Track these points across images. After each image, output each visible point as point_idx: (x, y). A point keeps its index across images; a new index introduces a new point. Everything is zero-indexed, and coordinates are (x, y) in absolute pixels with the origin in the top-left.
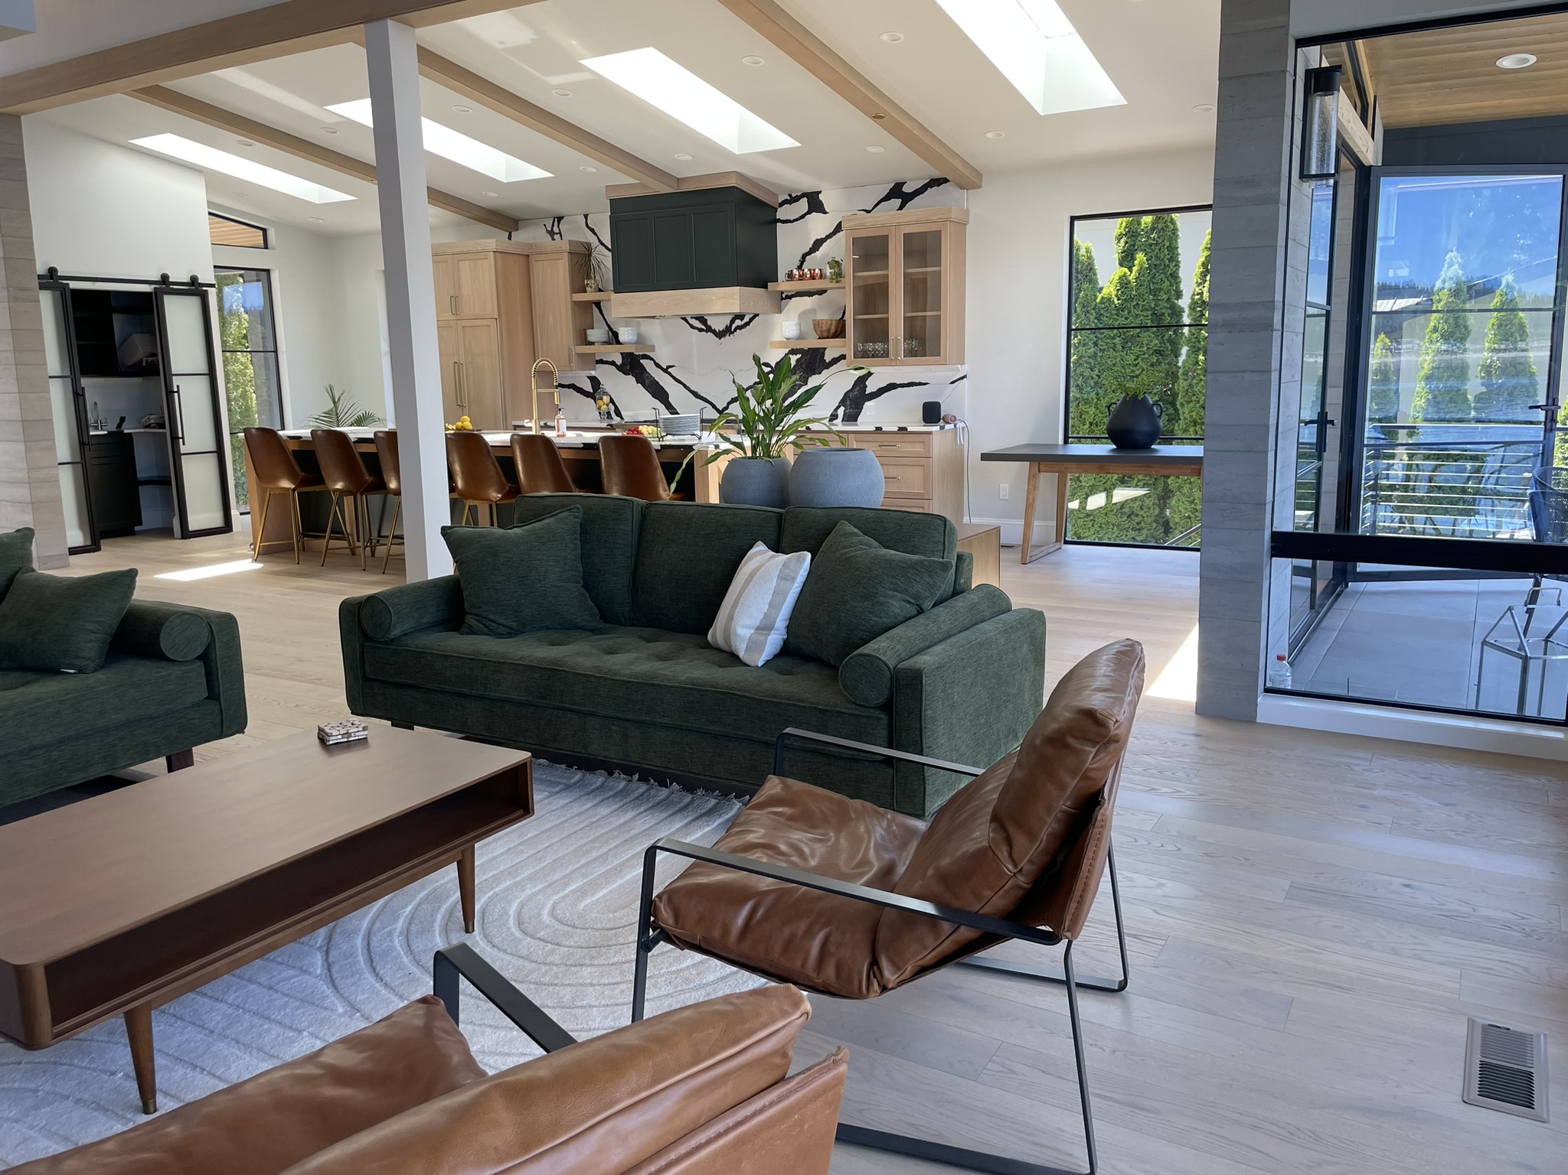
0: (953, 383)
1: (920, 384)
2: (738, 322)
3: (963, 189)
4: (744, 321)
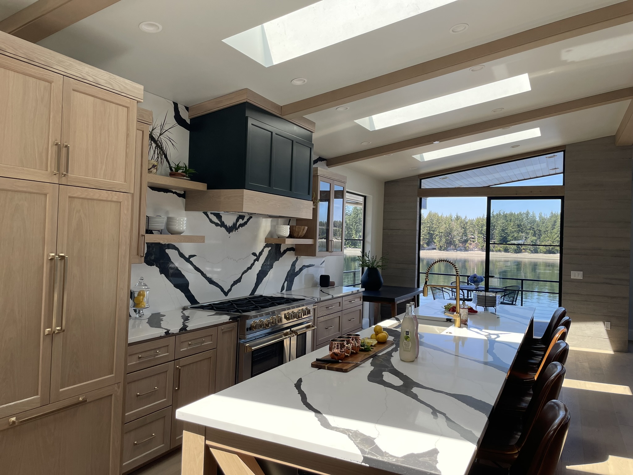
2: (241, 221)
4: (244, 221)
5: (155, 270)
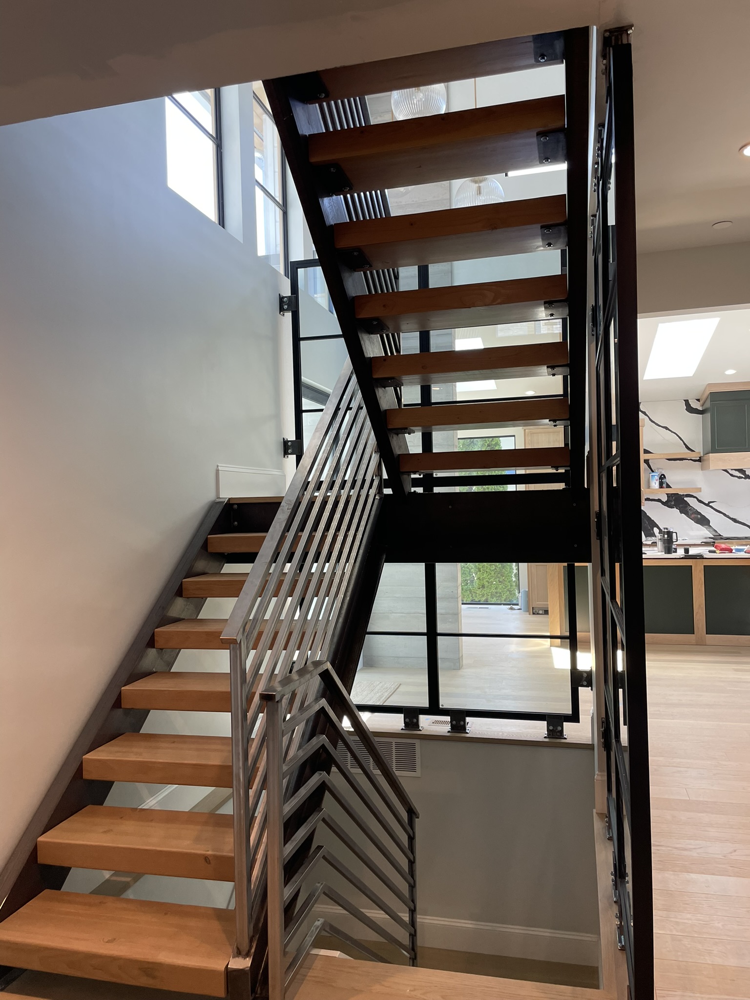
5: (676, 511)
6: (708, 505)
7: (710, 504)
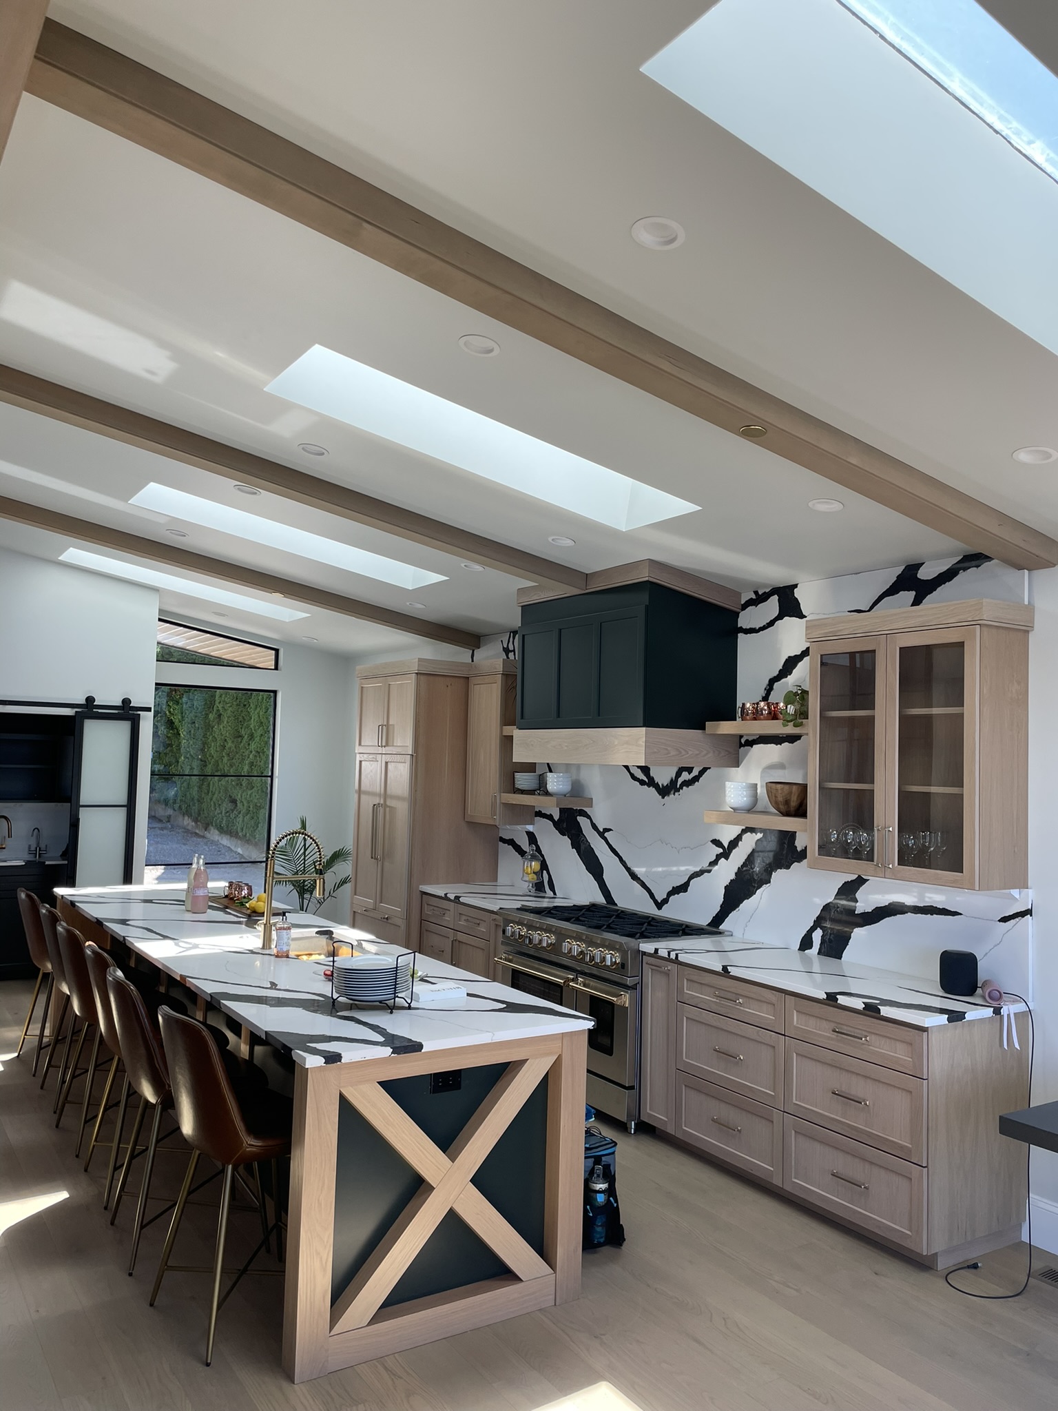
0: (1005, 919)
1: (944, 912)
2: (686, 776)
3: (1020, 568)
4: (693, 775)
5: (566, 841)
6: (601, 834)
7: (606, 834)
